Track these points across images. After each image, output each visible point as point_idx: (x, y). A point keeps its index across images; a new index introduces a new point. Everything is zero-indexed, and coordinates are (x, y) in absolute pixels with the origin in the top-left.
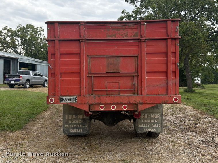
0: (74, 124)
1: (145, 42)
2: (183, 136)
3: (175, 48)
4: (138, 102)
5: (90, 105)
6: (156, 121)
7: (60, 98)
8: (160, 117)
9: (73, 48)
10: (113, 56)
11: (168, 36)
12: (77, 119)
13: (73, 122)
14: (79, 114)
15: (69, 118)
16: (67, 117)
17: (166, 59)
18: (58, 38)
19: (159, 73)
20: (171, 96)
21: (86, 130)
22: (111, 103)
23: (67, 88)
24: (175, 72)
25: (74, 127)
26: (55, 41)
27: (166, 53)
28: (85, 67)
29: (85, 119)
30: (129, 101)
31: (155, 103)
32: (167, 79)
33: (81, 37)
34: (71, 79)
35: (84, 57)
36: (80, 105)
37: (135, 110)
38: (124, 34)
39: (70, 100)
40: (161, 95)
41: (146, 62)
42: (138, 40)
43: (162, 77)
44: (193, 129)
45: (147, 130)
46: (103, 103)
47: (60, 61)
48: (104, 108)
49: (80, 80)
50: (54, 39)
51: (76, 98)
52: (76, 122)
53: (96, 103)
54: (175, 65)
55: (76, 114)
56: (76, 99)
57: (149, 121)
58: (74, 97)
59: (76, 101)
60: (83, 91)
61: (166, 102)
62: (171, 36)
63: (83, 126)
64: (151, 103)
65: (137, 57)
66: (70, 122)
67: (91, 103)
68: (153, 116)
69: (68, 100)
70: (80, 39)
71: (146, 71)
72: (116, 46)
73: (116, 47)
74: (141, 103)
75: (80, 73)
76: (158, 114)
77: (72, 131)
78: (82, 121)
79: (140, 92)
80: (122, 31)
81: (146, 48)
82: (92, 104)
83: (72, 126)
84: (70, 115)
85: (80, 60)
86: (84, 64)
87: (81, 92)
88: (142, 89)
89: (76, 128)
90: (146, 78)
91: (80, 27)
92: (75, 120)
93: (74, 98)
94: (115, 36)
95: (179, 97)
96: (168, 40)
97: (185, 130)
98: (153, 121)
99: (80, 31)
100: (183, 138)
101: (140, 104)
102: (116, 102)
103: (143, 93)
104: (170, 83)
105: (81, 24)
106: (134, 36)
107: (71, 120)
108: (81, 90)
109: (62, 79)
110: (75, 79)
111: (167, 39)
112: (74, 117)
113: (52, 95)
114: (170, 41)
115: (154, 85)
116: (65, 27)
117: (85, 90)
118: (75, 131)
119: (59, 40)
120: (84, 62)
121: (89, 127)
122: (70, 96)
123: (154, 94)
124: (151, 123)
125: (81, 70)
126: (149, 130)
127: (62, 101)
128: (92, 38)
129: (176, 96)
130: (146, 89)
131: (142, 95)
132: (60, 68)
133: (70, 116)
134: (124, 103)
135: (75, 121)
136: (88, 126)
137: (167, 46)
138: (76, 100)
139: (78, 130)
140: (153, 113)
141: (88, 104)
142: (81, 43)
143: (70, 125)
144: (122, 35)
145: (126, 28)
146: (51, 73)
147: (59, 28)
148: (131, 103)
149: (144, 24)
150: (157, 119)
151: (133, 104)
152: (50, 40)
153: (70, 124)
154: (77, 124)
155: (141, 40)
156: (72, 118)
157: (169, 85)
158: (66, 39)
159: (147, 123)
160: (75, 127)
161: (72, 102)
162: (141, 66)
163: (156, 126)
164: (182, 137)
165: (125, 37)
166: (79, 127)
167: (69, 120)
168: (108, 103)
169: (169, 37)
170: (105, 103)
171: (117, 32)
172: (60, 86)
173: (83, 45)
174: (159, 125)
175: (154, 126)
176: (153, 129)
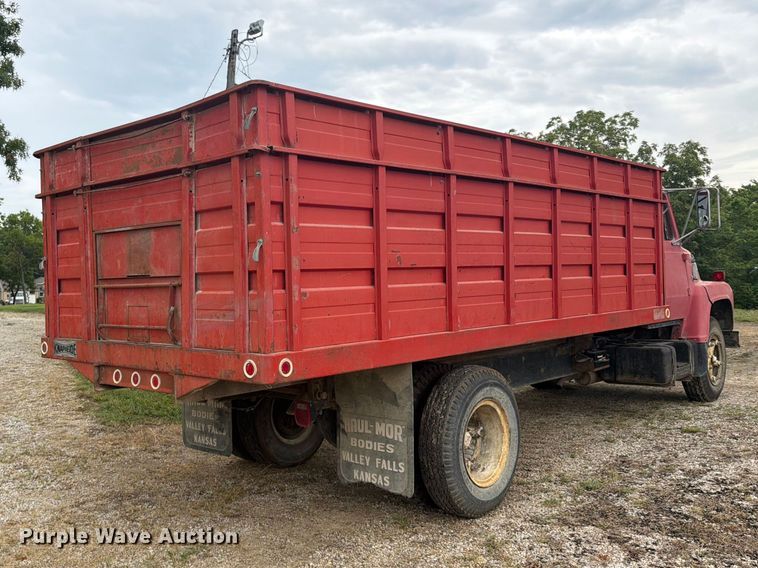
4: (173, 368)
6: (390, 449)
7: (55, 343)
8: (403, 437)
9: (73, 213)
20: (238, 357)
23: (69, 317)
24: (256, 272)
25: (202, 430)
30: (156, 363)
31: (207, 375)
34: (72, 296)
38: (155, 157)
39: (66, 349)
45: (362, 478)
46: (114, 363)
47: (58, 248)
48: (120, 379)
51: (74, 345)
53: (104, 361)
56: (74, 349)
57: (369, 445)
59: (75, 354)
63: (218, 430)
64: (199, 375)
68: (380, 429)
69: (64, 351)
76: (397, 426)
80: (150, 151)
81: (197, 196)
82: (101, 365)
88: (183, 327)
90: (198, 292)
94: (139, 169)
96: (232, 160)
98: (379, 447)
102: (134, 363)
103: (183, 340)
105: (77, 147)
109: (61, 294)
116: (61, 160)
123: (211, 347)
124: (374, 454)
126: (367, 477)
127: (56, 351)
129: (250, 357)
130: (193, 327)
132: (57, 268)
134: (148, 368)
140: (383, 419)
144: (152, 161)
145: (157, 139)
147: (54, 165)
148: (161, 369)
150: (393, 442)
154: (206, 422)
157: (236, 318)
159: (364, 451)
161: (70, 355)
163: (390, 469)
165: (157, 166)
166: (210, 431)
168: (122, 365)
170: (117, 364)
172: (59, 314)
174: (398, 467)
175: (384, 465)
176: (380, 477)
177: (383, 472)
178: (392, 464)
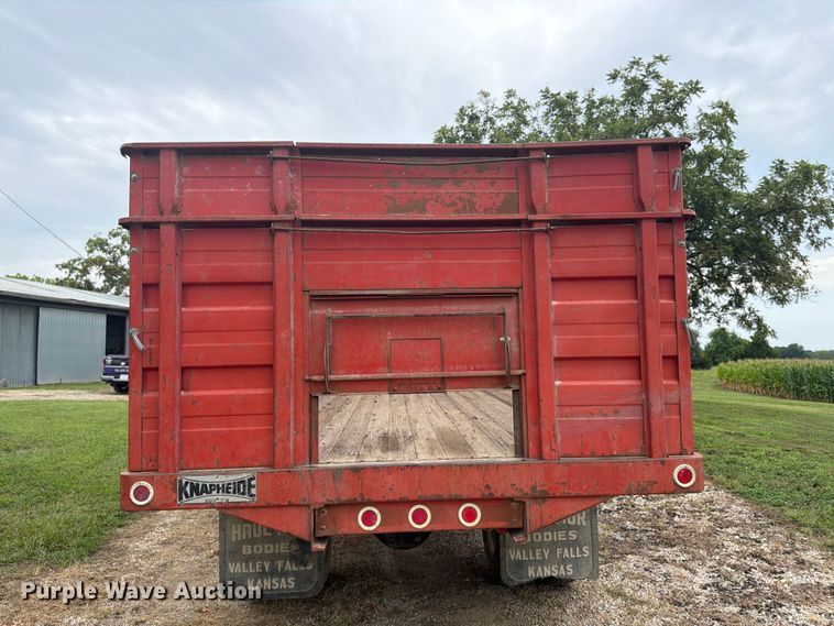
0: (262, 557)
1: (547, 231)
2: (646, 565)
3: (670, 258)
4: (527, 490)
5: (317, 512)
6: (573, 535)
7: (181, 481)
8: (586, 520)
9: (245, 259)
10: (416, 292)
11: (641, 206)
12: (274, 540)
13: (258, 549)
15: (244, 537)
16: (234, 532)
17: (635, 302)
18: (174, 217)
19: (608, 362)
20: (663, 463)
21: (311, 583)
22: (410, 498)
23: (214, 433)
24: (675, 358)
25: (264, 571)
26: (162, 227)
27: (635, 278)
28: (296, 339)
30: (487, 487)
31: (601, 493)
32: (646, 388)
33: (275, 211)
34: (233, 392)
35: (292, 297)
36: (270, 512)
37: (515, 526)
38: (460, 198)
39: (226, 489)
40: (624, 458)
41: (552, 317)
42: (517, 223)
43: (623, 379)
44: (669, 532)
45: (540, 574)
46: (375, 498)
47: (181, 313)
48: (378, 523)
49: (274, 396)
50: (158, 218)
51: (250, 480)
52: (271, 551)
53: (343, 498)
54: (673, 331)
56: (250, 486)
57: (548, 537)
58: (245, 476)
59: (252, 495)
60: (286, 449)
61: (643, 489)
62: (654, 210)
63: (297, 565)
64: (585, 494)
65: (517, 294)
66: (246, 550)
67: (320, 499)
69: (214, 492)
70: (273, 217)
71: (555, 354)
72: (427, 252)
73: (428, 254)
74: (537, 494)
75: (271, 366)
77: (255, 584)
78: (294, 547)
79: (531, 445)
80: (449, 190)
81: (553, 258)
82: (327, 506)
83: (254, 566)
84: (246, 523)
85: (275, 310)
86: (288, 328)
87: (277, 449)
88: (543, 430)
89: (273, 573)
90: (558, 383)
91: (271, 169)
92: (268, 543)
93: (243, 482)
94: (423, 210)
95: (695, 463)
96: (644, 223)
97: (645, 538)
98: (560, 537)
99: (271, 185)
100: (647, 573)
101: (537, 498)
102: (431, 493)
103: (546, 448)
104: (657, 407)
105: (276, 155)
106: (500, 211)
107: (252, 542)
108: (273, 446)
109: (190, 393)
110: (251, 392)
111: (636, 222)
112: (261, 530)
113: (145, 468)
114: (649, 229)
115: (592, 414)
116: (208, 168)
117: (295, 442)
118: (267, 584)
119: (181, 225)
120: (289, 320)
121: (320, 568)
122: (226, 474)
123: (593, 455)
124: (553, 545)
125: (278, 355)
126: (547, 573)
127: (187, 497)
128: (323, 216)
129: (685, 461)
130: (557, 430)
131: (541, 458)
132: (181, 348)
133: (247, 529)
134: (465, 496)
135: (266, 546)
136: (319, 564)
137: (638, 250)
138: (254, 491)
139: (279, 582)
141: (309, 506)
142: (279, 235)
143: (247, 562)
144: (454, 204)
145: (466, 176)
146: (144, 370)
147: (181, 174)
148: (498, 495)
149: (543, 160)
150: (576, 527)
151: (506, 499)
152: (137, 223)
153: (248, 559)
154: (273, 558)
155: (530, 223)
156: (255, 535)
157: (652, 415)
158: (208, 218)
159: (541, 545)
160: (267, 570)
161: (233, 499)
162: (536, 333)
163: (572, 557)
164: (646, 570)
165: (466, 212)
166: (282, 569)
167: (243, 542)
168: (397, 499)
169: (648, 213)
170: (382, 499)
171: (431, 194)
172: (181, 428)
173: (284, 243)
174: (583, 553)
175: (566, 554)
176: (562, 567)
177: (564, 561)
178: (575, 551)
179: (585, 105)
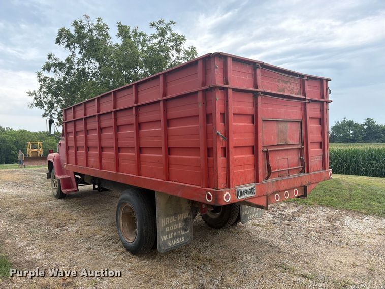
0: (173, 231)
1: (309, 103)
5: (268, 197)
7: (237, 191)
9: (247, 105)
11: (323, 97)
12: (177, 223)
13: (171, 228)
14: (179, 214)
15: (166, 224)
16: (163, 223)
17: (320, 126)
20: (327, 171)
21: (188, 237)
23: (240, 172)
26: (228, 89)
27: (321, 118)
29: (187, 219)
32: (323, 151)
34: (244, 157)
36: (258, 199)
39: (248, 192)
42: (300, 99)
43: (318, 148)
46: (280, 190)
48: (279, 198)
52: (176, 228)
53: (274, 191)
55: (175, 214)
58: (253, 186)
59: (255, 193)
63: (184, 231)
65: (301, 122)
66: (167, 229)
67: (270, 192)
69: (246, 194)
70: (259, 90)
72: (285, 106)
75: (253, 146)
77: (171, 244)
78: (183, 224)
83: (170, 236)
84: (167, 217)
85: (254, 125)
87: (259, 176)
88: (309, 165)
89: (177, 237)
91: (256, 71)
92: (175, 224)
93: (253, 189)
96: (324, 102)
102: (291, 186)
103: (310, 170)
107: (169, 225)
112: (172, 219)
114: (325, 105)
115: (315, 159)
118: (175, 242)
122: (249, 186)
125: (259, 142)
127: (239, 196)
131: (309, 173)
133: (167, 220)
135: (174, 226)
137: (322, 110)
139: (179, 240)
142: (259, 97)
143: (168, 235)
146: (221, 148)
149: (307, 80)
153: (168, 233)
154: (177, 230)
155: (305, 99)
156: (170, 222)
157: (326, 158)
160: (175, 236)
161: (250, 195)
162: (307, 135)
166: (180, 234)
167: (166, 226)
168: (285, 189)
170: (282, 190)
179: (133, 33)
